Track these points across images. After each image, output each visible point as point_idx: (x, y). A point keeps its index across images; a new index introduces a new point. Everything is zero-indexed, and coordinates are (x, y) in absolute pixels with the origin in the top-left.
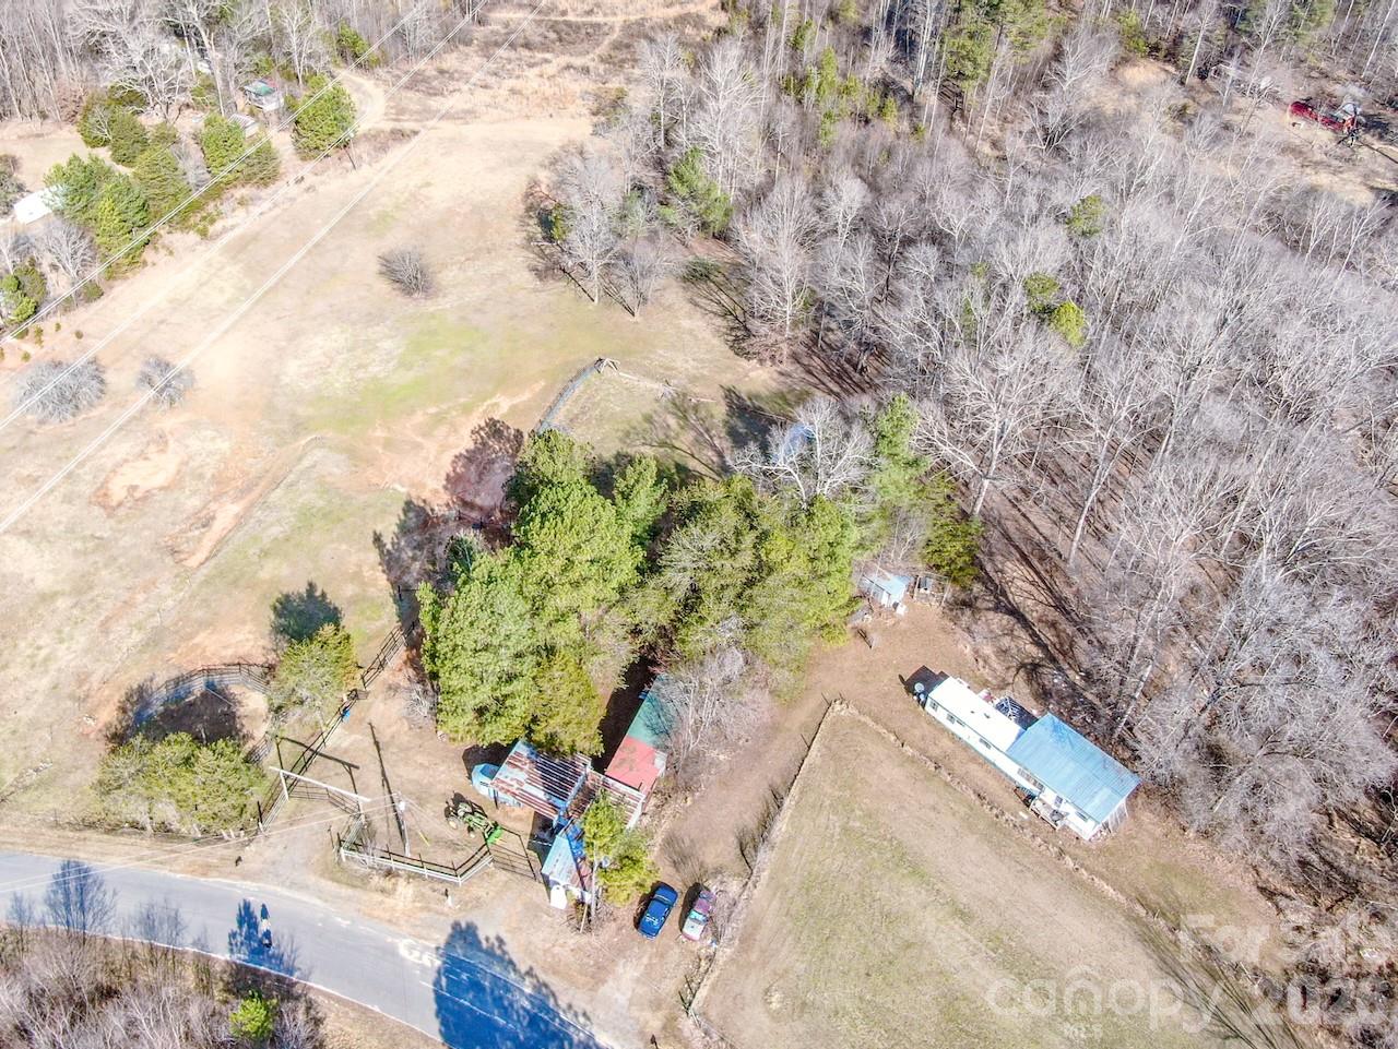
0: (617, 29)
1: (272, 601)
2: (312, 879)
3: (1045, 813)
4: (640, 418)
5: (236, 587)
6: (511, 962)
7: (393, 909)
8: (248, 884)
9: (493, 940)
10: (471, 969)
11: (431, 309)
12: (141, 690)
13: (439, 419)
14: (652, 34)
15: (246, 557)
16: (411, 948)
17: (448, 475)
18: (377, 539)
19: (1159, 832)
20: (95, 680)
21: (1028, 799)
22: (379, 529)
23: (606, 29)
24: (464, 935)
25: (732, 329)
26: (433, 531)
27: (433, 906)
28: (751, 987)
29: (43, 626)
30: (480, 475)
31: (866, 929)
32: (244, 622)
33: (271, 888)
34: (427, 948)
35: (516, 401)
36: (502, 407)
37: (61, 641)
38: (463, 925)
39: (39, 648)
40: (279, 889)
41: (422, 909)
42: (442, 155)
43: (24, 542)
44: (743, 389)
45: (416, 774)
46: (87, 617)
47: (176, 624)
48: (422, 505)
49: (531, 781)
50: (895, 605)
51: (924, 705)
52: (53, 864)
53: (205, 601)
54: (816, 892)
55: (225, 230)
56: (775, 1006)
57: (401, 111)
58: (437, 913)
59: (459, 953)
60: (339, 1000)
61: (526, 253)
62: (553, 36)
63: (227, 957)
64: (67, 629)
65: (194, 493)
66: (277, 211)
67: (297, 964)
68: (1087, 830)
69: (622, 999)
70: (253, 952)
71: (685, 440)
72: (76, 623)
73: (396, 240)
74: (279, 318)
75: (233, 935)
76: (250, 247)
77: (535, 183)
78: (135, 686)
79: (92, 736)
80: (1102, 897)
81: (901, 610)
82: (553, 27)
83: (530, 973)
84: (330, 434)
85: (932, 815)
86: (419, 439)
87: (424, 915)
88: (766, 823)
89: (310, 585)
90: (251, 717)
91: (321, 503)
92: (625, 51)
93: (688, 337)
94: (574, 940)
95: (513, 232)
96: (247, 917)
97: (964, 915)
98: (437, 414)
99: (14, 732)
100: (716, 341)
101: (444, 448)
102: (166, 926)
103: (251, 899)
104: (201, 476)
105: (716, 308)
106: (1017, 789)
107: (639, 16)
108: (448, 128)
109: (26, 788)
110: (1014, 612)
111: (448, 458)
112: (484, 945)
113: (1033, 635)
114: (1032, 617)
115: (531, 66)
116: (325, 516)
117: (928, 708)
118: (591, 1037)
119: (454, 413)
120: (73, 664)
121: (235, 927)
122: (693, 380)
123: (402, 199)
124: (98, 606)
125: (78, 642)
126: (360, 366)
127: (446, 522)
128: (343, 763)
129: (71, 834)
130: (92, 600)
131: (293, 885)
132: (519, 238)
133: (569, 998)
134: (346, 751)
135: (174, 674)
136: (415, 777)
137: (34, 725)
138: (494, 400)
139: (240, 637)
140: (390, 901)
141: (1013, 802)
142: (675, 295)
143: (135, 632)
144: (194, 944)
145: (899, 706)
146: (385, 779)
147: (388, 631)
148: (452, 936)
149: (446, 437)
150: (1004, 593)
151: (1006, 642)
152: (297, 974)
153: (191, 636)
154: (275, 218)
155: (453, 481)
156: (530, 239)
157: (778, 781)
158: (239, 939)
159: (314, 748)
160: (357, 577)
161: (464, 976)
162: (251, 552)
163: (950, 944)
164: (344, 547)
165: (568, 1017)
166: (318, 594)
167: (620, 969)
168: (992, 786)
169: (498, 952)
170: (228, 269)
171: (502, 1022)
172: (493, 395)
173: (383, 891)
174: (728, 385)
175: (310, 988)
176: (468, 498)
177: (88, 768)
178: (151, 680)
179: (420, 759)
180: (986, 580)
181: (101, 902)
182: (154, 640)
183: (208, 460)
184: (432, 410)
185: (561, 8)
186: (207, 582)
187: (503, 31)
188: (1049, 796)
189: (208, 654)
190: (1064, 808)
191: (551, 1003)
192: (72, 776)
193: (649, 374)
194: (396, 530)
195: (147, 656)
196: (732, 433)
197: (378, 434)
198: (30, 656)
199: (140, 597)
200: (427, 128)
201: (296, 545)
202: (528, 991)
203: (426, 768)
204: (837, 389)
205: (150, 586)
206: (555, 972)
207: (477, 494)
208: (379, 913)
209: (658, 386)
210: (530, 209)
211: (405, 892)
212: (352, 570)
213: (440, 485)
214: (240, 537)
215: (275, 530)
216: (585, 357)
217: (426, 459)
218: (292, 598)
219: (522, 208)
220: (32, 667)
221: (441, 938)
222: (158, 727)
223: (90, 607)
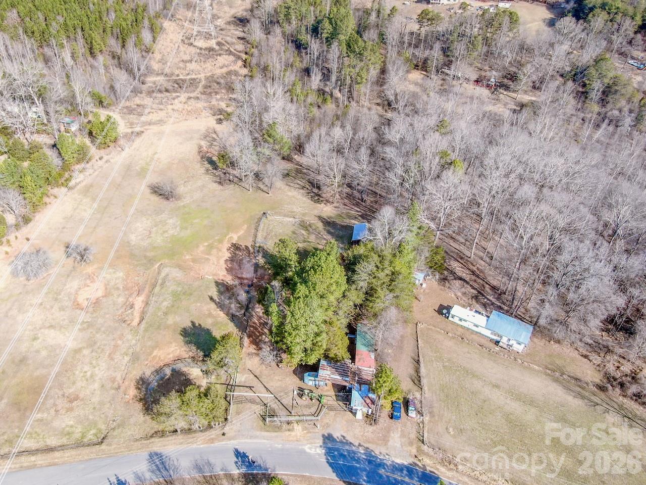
0: (203, 80)
1: (179, 331)
2: (258, 433)
3: (505, 346)
4: (291, 233)
5: (160, 329)
6: (351, 443)
7: (296, 436)
8: (232, 442)
9: (340, 437)
10: (338, 450)
11: (182, 204)
12: (142, 379)
13: (211, 247)
14: (218, 80)
15: (158, 317)
16: (310, 448)
17: (226, 268)
18: (211, 299)
19: (542, 344)
20: (119, 378)
21: (497, 343)
22: (210, 294)
23: (198, 80)
24: (328, 438)
25: (308, 193)
26: (232, 291)
27: (311, 431)
28: (441, 428)
29: (82, 363)
30: (239, 266)
31: (468, 399)
32: (171, 343)
33: (243, 441)
34: (317, 447)
35: (239, 235)
36: (235, 238)
37: (95, 367)
38: (326, 435)
39: (86, 372)
40: (246, 440)
41: (307, 433)
42: (158, 140)
43: (53, 331)
44: (324, 215)
45: (279, 384)
46: (101, 355)
47: (142, 350)
48: (222, 282)
49: (333, 373)
50: (421, 284)
51: (448, 318)
52: (145, 455)
53: (149, 337)
54: (446, 391)
55: (77, 184)
56: (452, 433)
57: (132, 124)
58: (314, 432)
59: (330, 445)
60: (291, 475)
61: (208, 176)
62: (176, 86)
63: (238, 471)
64: (94, 362)
65: (119, 296)
66: (96, 173)
67: (268, 467)
68: (520, 348)
69: (398, 445)
70: (247, 467)
71: (312, 238)
72: (97, 358)
73: (152, 178)
74: (116, 218)
75: (236, 463)
76: (90, 190)
77: (200, 147)
78: (138, 378)
79: (131, 402)
80: (534, 370)
81: (424, 286)
82: (176, 82)
83: (360, 445)
84: (167, 261)
85: (469, 355)
86: (207, 256)
87: (309, 435)
88: (417, 371)
89: (192, 322)
90: (198, 378)
91: (180, 289)
92: (209, 89)
93: (293, 199)
94: (371, 429)
95: (200, 169)
96: (238, 453)
97: (497, 386)
98: (208, 246)
99: (94, 408)
100: (304, 199)
101: (218, 258)
102: (206, 467)
103: (236, 447)
104: (118, 289)
105: (298, 186)
106: (491, 340)
107: (210, 74)
108: (155, 128)
109: (114, 429)
110: (461, 279)
111: (222, 262)
112: (338, 440)
113: (471, 286)
114: (467, 279)
115: (174, 99)
116: (184, 294)
117: (450, 318)
118: (393, 462)
119: (216, 244)
120: (105, 375)
121: (236, 460)
122: (304, 215)
123: (148, 161)
124: (103, 350)
125: (102, 366)
126: (164, 232)
127: (236, 286)
128: (247, 387)
129: (145, 442)
130: (99, 348)
131: (251, 437)
132: (203, 170)
133: (379, 451)
134: (245, 382)
135: (153, 369)
137: (102, 403)
138: (230, 236)
139: (172, 349)
140: (293, 434)
141: (492, 345)
142: (279, 183)
143: (125, 357)
144: (222, 470)
145: (439, 320)
146: (267, 389)
147: (234, 332)
148: (324, 440)
149: (218, 253)
150: (455, 273)
151: (463, 290)
152: (269, 470)
153: (151, 353)
154: (97, 176)
155: (229, 270)
156: (207, 170)
157: (413, 355)
158: (239, 463)
159: (231, 383)
160: (210, 315)
161: (336, 453)
162: (159, 314)
163: (498, 397)
164: (199, 304)
165: (382, 457)
166: (197, 325)
167: (392, 435)
168: (483, 341)
169: (345, 441)
170: (84, 200)
171: (358, 465)
172: (228, 234)
173: (289, 430)
174: (318, 215)
175: (277, 474)
176: (239, 276)
177: (136, 415)
178: (144, 374)
179: (277, 378)
180: (447, 269)
181: (173, 465)
182: (135, 358)
183: (117, 281)
184: (206, 244)
185: (176, 73)
186: (146, 330)
187: (154, 86)
188: (504, 340)
189: (162, 358)
190: (511, 343)
191: (373, 454)
192: (131, 420)
193: (285, 216)
194: (217, 293)
195: (136, 365)
196: (329, 232)
197: (187, 257)
198: (83, 376)
199: (120, 342)
200: (146, 130)
201: (178, 308)
202: (362, 452)
203: (281, 381)
204: (359, 210)
205: (121, 337)
206: (369, 442)
207: (242, 274)
208: (291, 439)
209: (291, 219)
210: (202, 158)
211: (298, 428)
212: (207, 313)
213: (225, 272)
214: (151, 309)
215: (165, 304)
216: (257, 213)
217: (214, 264)
218: (187, 329)
219: (199, 158)
220: (87, 380)
221: (320, 442)
222: (159, 392)
223: (99, 351)
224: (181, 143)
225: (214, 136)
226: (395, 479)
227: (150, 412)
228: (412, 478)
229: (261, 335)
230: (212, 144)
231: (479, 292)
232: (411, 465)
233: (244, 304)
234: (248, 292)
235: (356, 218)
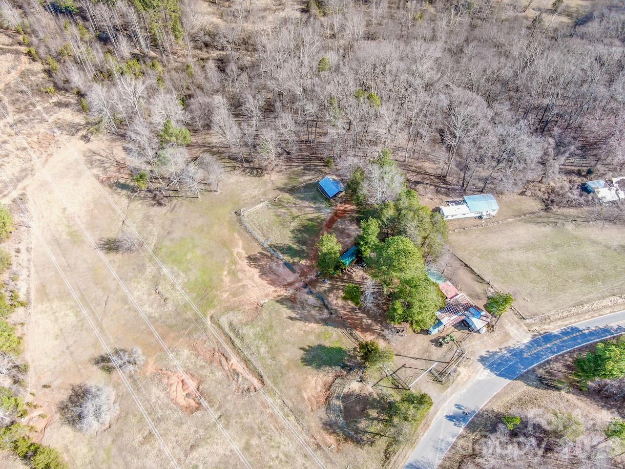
1: (301, 364)
2: (445, 394)
3: (486, 217)
4: (276, 217)
5: (285, 374)
6: (495, 352)
7: (465, 375)
8: (438, 414)
9: (487, 353)
10: (493, 364)
12: (325, 424)
13: (232, 273)
15: (271, 366)
16: (480, 375)
17: (269, 283)
18: (291, 318)
20: (308, 439)
21: (480, 217)
22: (286, 316)
24: (482, 360)
25: (244, 171)
26: (297, 300)
27: (470, 364)
28: (521, 301)
30: (275, 274)
32: (307, 378)
34: (482, 371)
35: (241, 246)
36: (241, 251)
38: (479, 359)
39: (277, 457)
41: (469, 368)
44: (280, 185)
45: (416, 348)
46: (270, 433)
48: (280, 298)
49: (450, 317)
53: (286, 387)
56: (528, 300)
58: (472, 364)
59: (488, 364)
60: (488, 403)
61: (136, 203)
63: (462, 429)
64: (273, 443)
65: (212, 372)
67: (473, 409)
68: (494, 213)
69: (516, 332)
70: (463, 421)
71: (295, 211)
72: (271, 439)
73: (91, 239)
75: (455, 424)
78: (322, 425)
79: (340, 448)
80: (512, 223)
83: (500, 349)
84: (212, 312)
85: (479, 238)
86: (240, 284)
87: (471, 367)
88: (473, 273)
89: (301, 349)
90: (362, 389)
91: (258, 329)
93: (239, 184)
94: (495, 334)
96: (450, 418)
97: (512, 249)
98: (229, 273)
100: (248, 178)
101: (251, 278)
103: (444, 415)
104: (203, 367)
105: (229, 169)
106: (475, 218)
111: (258, 280)
112: (488, 356)
116: (266, 330)
118: (524, 344)
119: (233, 267)
120: (295, 446)
121: (453, 423)
122: (265, 194)
123: (65, 222)
124: (265, 428)
125: (283, 441)
127: (295, 295)
128: (401, 368)
130: (260, 430)
131: (445, 400)
133: (511, 344)
134: (395, 365)
135: (323, 409)
136: (417, 350)
138: (235, 253)
139: (313, 382)
140: (462, 375)
141: (478, 222)
143: (289, 418)
144: (453, 437)
146: (414, 358)
147: (340, 333)
148: (481, 363)
149: (246, 275)
152: (476, 411)
153: (303, 399)
155: (273, 283)
156: (129, 197)
158: (457, 423)
159: (389, 374)
160: (307, 333)
161: (495, 366)
162: (269, 363)
163: (519, 256)
164: (288, 331)
165: (517, 346)
166: (307, 348)
167: (507, 328)
168: (473, 222)
169: (491, 354)
171: (511, 363)
172: (232, 252)
173: (459, 375)
175: (482, 409)
176: (286, 283)
177: (357, 453)
178: (322, 419)
179: (410, 345)
181: (425, 463)
182: (298, 415)
183: (192, 361)
184: (225, 273)
186: (276, 384)
188: (484, 213)
189: (316, 396)
190: (489, 212)
191: (511, 348)
192: (358, 460)
193: (254, 204)
194: (290, 311)
195: (306, 417)
196: (302, 199)
197: (225, 296)
198: (281, 461)
199: (269, 411)
200: (24, 189)
201: (276, 346)
202: (506, 352)
203: (415, 345)
204: (296, 164)
205: (265, 405)
206: (502, 343)
207: (286, 280)
208: (465, 380)
209: (261, 205)
210: (111, 187)
211: (461, 369)
212: (302, 333)
213: (272, 288)
214: (257, 364)
215: (262, 350)
216: (230, 215)
217: (253, 286)
218: (304, 357)
219: (107, 188)
220: (287, 462)
221: (480, 366)
222: (350, 422)
223: (264, 431)
224: (76, 184)
225: (98, 157)
226: (535, 354)
227: (363, 443)
228: (541, 346)
229: (361, 321)
230: (105, 168)
231: (435, 186)
232: (533, 338)
233: (318, 305)
234: (311, 293)
235: (304, 173)
